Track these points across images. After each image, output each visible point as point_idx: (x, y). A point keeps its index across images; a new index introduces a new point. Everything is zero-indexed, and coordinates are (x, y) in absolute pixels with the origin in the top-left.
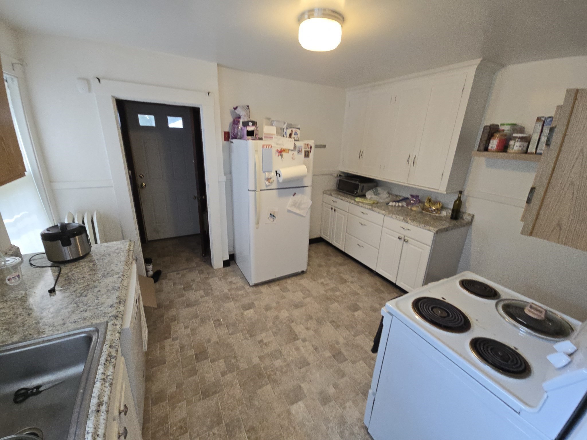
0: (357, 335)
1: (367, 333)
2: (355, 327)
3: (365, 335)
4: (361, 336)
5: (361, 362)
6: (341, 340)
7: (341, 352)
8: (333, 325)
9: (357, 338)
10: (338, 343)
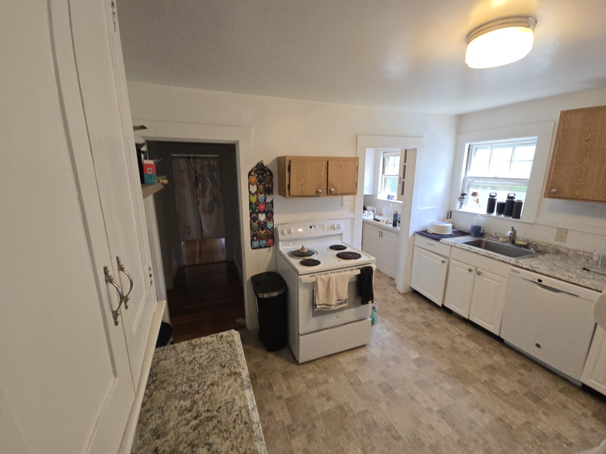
0: (362, 412)
1: (350, 414)
2: (364, 426)
3: (353, 412)
4: (358, 411)
5: (363, 382)
6: (384, 406)
7: (384, 393)
8: (397, 432)
9: (363, 409)
10: (388, 403)
